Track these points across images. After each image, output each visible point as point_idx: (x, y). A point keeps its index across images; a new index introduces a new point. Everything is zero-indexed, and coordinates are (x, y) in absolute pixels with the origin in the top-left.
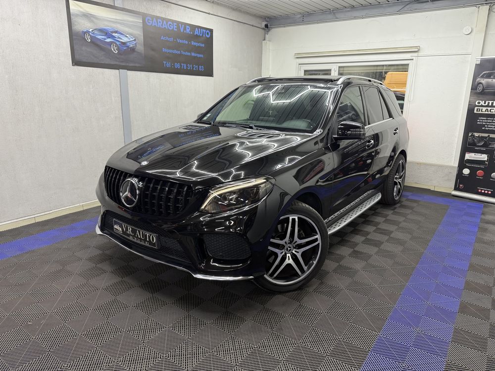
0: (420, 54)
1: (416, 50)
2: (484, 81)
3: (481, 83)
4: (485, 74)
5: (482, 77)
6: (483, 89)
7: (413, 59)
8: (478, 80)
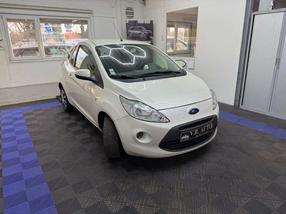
0: (94, 15)
1: (90, 12)
2: (132, 32)
3: (130, 33)
4: (131, 28)
5: (131, 29)
6: (132, 36)
7: (90, 18)
8: (129, 31)
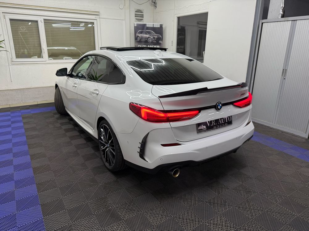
0: (100, 17)
1: (97, 14)
3: (138, 36)
4: (139, 32)
6: (140, 40)
7: (96, 20)
